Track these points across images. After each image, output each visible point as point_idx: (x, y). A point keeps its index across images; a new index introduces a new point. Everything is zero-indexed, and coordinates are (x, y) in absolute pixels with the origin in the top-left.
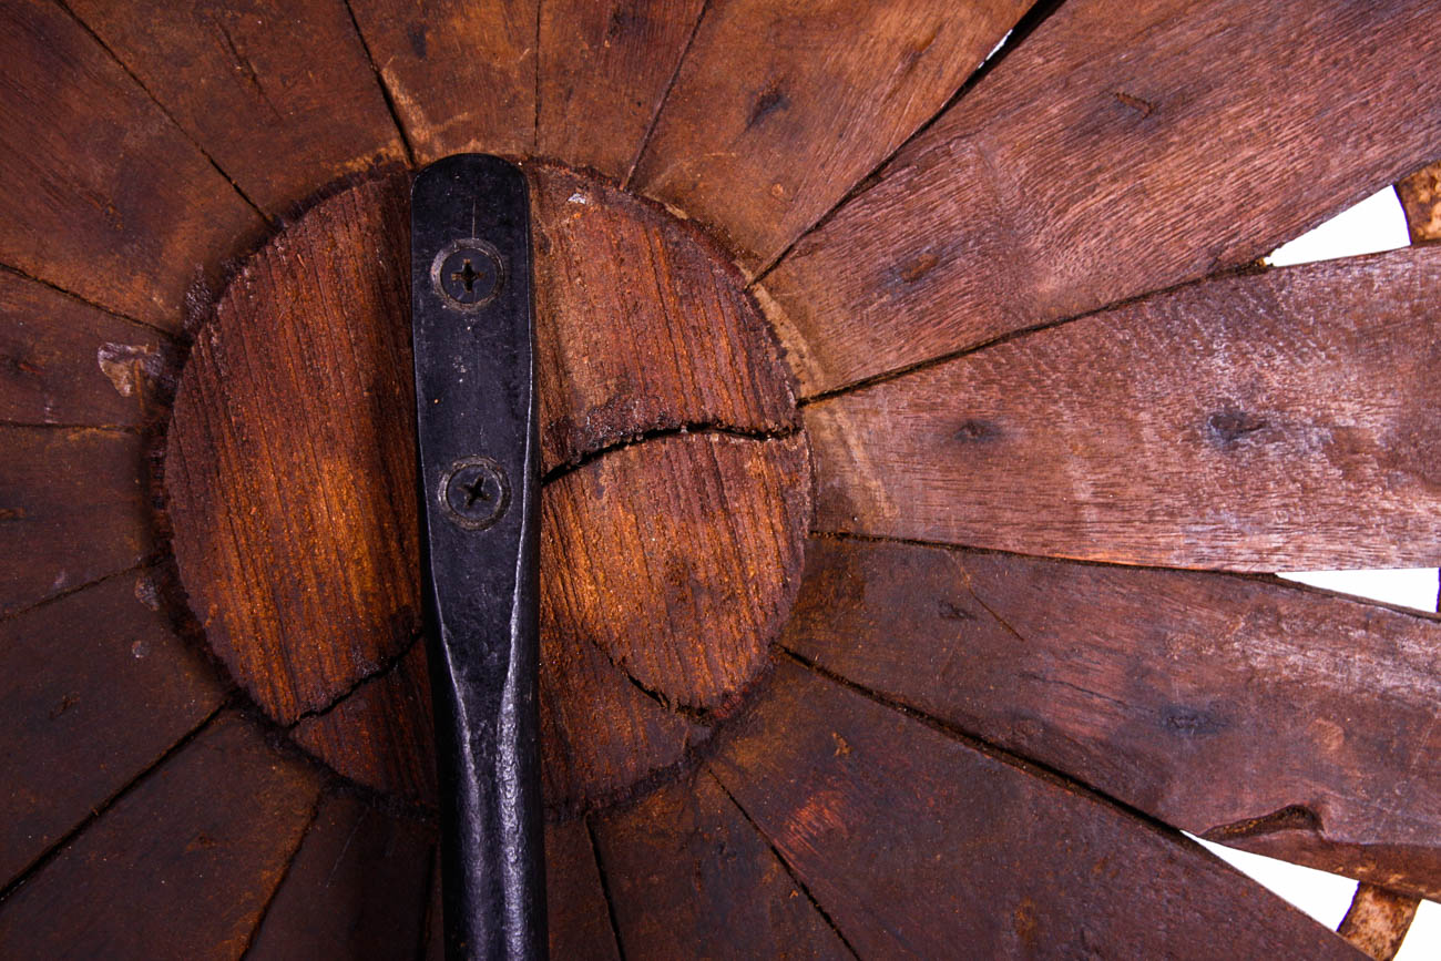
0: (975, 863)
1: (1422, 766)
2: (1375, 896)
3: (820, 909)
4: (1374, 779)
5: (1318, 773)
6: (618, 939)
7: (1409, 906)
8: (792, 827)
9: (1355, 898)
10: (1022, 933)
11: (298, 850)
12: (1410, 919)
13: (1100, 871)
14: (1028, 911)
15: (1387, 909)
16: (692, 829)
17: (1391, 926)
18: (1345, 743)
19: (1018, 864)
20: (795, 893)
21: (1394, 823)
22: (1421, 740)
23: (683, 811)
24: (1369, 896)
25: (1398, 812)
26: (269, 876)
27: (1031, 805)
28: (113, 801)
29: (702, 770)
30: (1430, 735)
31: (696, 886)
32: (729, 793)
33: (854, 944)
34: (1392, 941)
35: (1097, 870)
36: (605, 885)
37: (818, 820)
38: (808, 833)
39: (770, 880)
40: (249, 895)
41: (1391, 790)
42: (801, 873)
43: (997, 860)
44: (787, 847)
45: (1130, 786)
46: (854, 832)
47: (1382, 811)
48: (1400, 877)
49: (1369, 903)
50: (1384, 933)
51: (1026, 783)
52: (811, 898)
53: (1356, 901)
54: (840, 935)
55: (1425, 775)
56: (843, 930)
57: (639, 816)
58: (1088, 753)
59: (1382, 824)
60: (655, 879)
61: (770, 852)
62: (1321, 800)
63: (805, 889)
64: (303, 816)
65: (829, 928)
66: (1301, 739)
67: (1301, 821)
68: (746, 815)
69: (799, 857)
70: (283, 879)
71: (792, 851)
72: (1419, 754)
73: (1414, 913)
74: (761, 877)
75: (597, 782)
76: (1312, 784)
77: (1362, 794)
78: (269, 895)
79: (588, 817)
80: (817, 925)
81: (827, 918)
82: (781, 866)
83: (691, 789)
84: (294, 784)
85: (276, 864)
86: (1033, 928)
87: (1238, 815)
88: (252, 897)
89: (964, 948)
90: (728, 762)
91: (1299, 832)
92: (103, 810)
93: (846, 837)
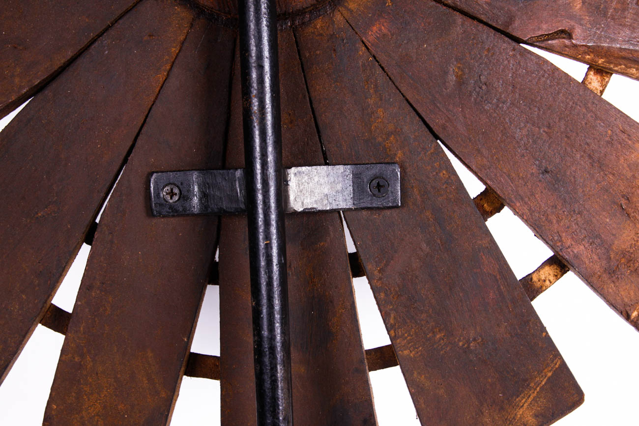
0: (439, 49)
1: (612, 15)
2: (594, 73)
3: (380, 65)
4: (594, 20)
5: (571, 17)
6: (305, 76)
7: (607, 77)
8: (370, 33)
9: (586, 74)
10: (457, 77)
11: (185, 39)
12: (607, 82)
13: (487, 53)
14: (459, 68)
15: (599, 78)
16: (332, 33)
17: (600, 85)
18: (582, 6)
19: (455, 49)
20: (371, 58)
21: (601, 37)
22: (612, 5)
23: (329, 26)
24: (592, 73)
25: (603, 33)
26: (174, 50)
27: (461, 26)
28: (116, 21)
29: (336, 10)
30: (616, 4)
31: (334, 56)
32: (346, 19)
33: (393, 78)
34: (600, 91)
35: (486, 53)
36: (300, 55)
37: (379, 31)
38: (376, 35)
39: (361, 54)
40: (167, 57)
41: (600, 25)
42: (373, 51)
43: (447, 48)
44: (368, 41)
45: (499, 21)
46: (393, 35)
47: (596, 32)
48: (603, 60)
49: (592, 76)
50: (598, 88)
51: (459, 18)
52: (377, 61)
53: (587, 75)
54: (388, 75)
55: (613, 19)
56: (389, 73)
57: (312, 28)
58: (483, 8)
59: (596, 37)
60: (318, 52)
61: (361, 43)
62: (573, 28)
63: (374, 57)
64: (187, 27)
65: (383, 72)
66: (565, 4)
67: (564, 36)
68: (352, 28)
69: (372, 45)
70: (180, 51)
71: (369, 42)
72: (611, 11)
73: (609, 80)
74: (358, 52)
75: (297, 5)
76: (569, 21)
77: (589, 26)
78: (174, 57)
79: (293, 28)
80: (379, 71)
81: (383, 68)
82: (366, 49)
83: (332, 18)
84: (184, 14)
85: (177, 45)
86: (461, 75)
87: (540, 33)
88: (168, 58)
89: (435, 81)
90: (346, 7)
91: (563, 40)
92: (113, 24)
93: (390, 37)
